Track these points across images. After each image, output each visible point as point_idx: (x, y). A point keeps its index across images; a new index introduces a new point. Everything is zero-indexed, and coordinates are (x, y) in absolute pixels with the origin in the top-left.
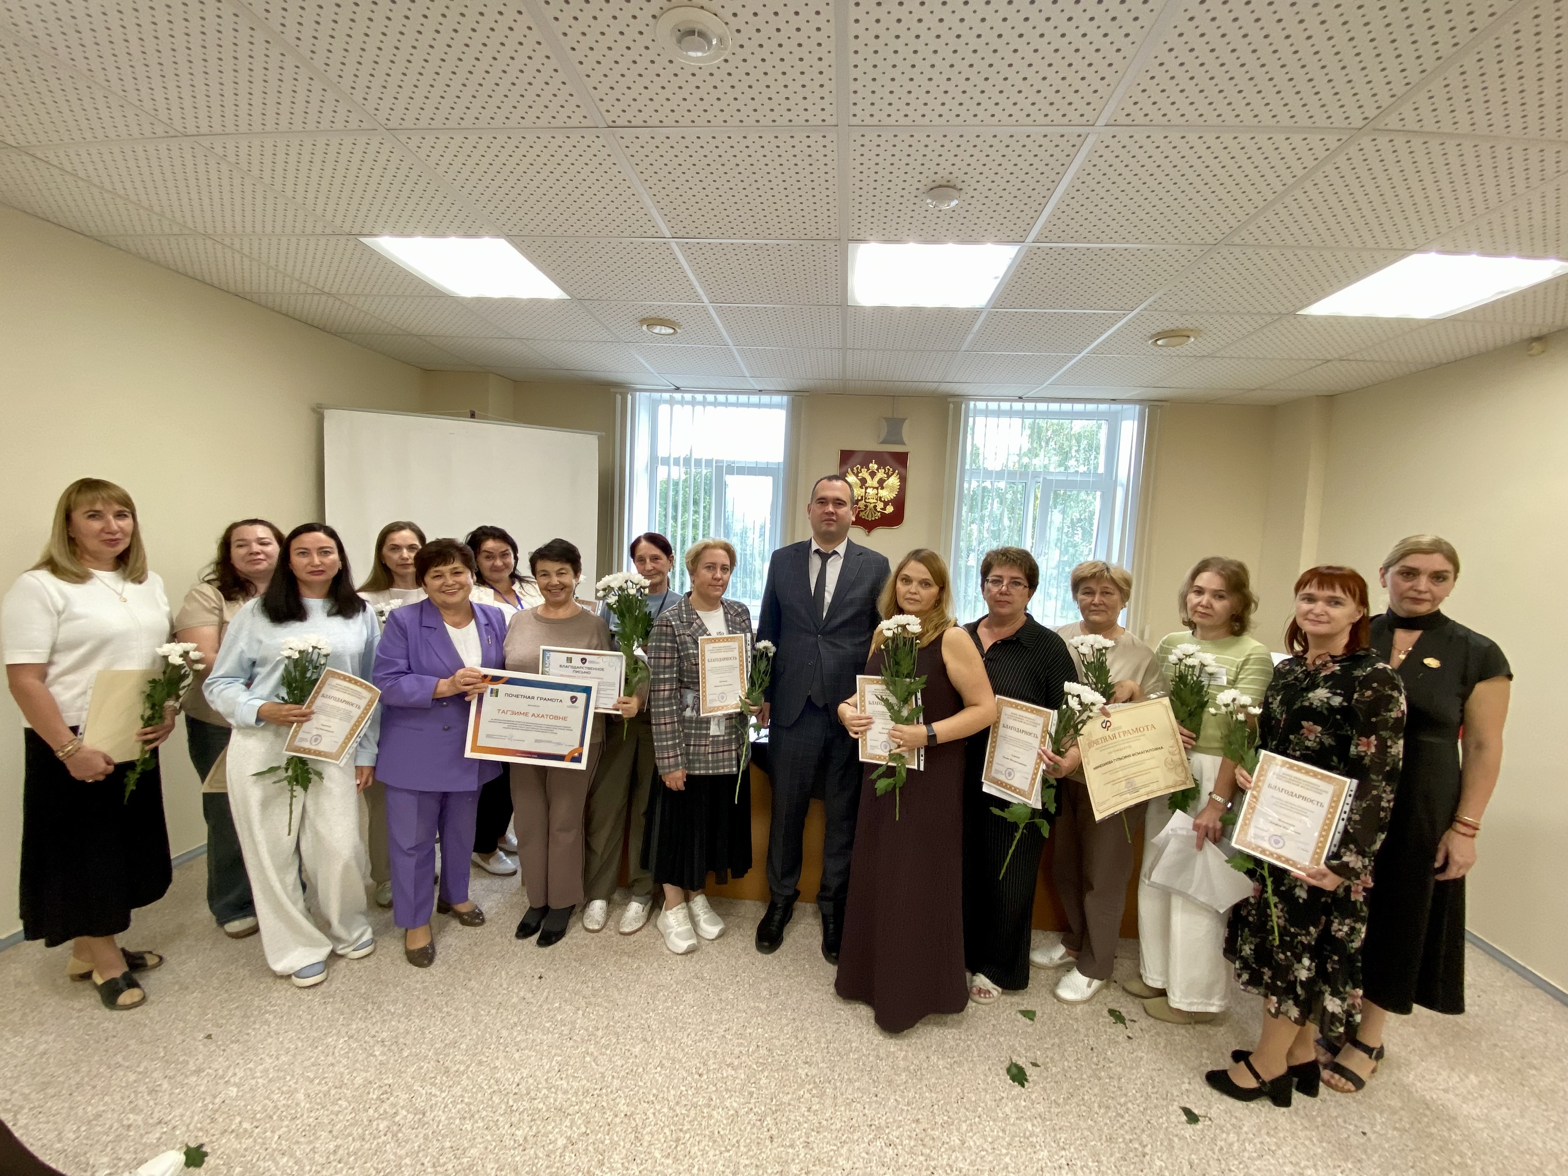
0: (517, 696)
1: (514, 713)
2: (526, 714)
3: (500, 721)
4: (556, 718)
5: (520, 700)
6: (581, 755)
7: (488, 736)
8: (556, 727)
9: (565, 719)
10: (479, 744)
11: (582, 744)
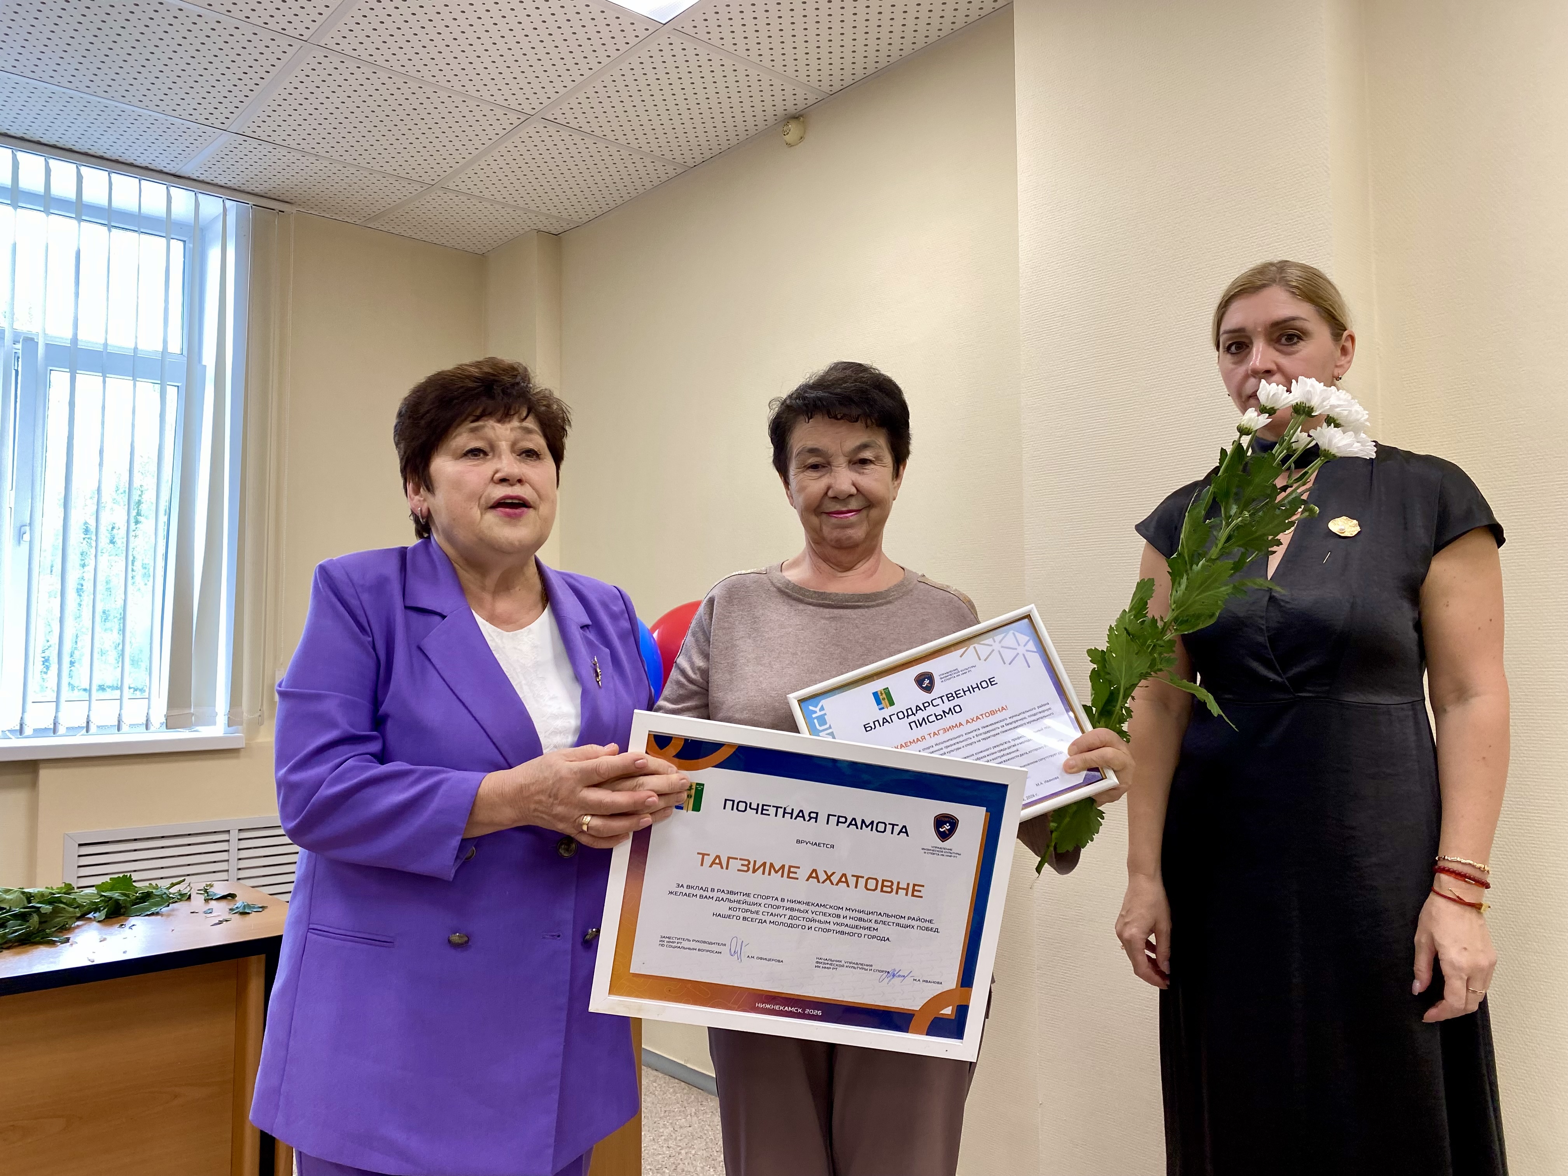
0: (762, 809)
1: (750, 867)
2: (788, 871)
3: (704, 893)
4: (886, 886)
5: (773, 822)
6: (962, 1011)
7: (667, 941)
8: (885, 918)
9: (914, 890)
10: (635, 968)
11: (967, 977)
